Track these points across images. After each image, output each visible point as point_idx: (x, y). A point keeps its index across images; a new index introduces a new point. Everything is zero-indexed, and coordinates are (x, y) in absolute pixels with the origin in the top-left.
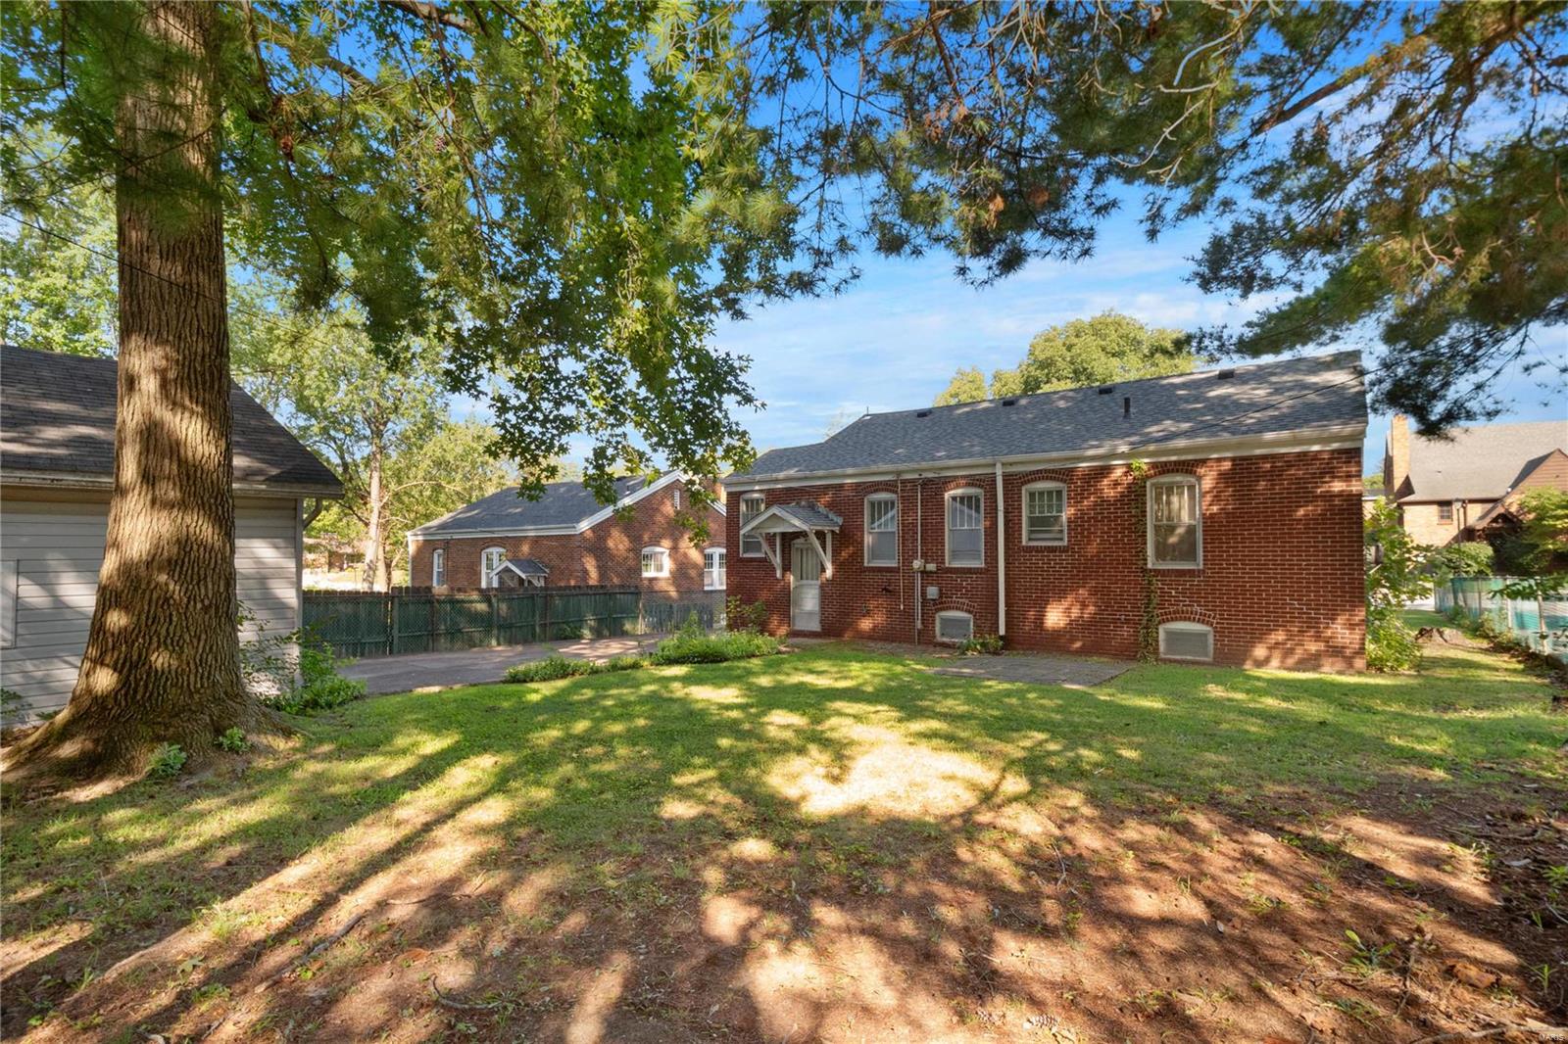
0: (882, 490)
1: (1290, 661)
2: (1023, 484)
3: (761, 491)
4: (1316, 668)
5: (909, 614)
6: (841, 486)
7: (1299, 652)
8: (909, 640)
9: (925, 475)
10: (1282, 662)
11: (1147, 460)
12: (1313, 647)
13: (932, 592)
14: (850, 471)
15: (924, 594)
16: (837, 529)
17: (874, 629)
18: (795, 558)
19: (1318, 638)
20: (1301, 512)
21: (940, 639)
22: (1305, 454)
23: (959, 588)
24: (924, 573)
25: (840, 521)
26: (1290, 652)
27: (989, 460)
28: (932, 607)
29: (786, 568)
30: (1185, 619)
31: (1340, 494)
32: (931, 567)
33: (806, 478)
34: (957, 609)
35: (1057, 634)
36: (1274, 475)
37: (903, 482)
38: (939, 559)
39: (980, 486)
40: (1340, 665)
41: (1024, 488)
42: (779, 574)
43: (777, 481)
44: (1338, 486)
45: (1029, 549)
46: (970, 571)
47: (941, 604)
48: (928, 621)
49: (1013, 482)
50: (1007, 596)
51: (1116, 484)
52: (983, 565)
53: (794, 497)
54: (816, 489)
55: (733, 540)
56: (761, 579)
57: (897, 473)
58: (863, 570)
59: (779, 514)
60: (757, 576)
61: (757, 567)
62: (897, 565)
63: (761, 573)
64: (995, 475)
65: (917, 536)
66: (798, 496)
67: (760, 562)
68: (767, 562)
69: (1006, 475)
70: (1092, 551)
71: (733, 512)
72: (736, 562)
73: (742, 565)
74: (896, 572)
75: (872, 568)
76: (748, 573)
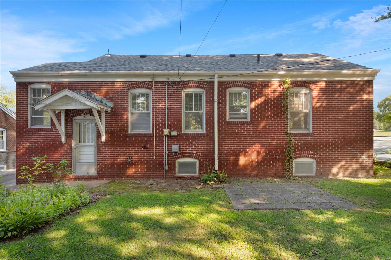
0: (141, 87)
1: (347, 173)
2: (228, 88)
3: (49, 83)
4: (356, 176)
5: (160, 162)
6: (113, 83)
7: (350, 170)
8: (160, 177)
9: (171, 79)
10: (344, 174)
11: (290, 80)
12: (355, 166)
13: (175, 148)
14: (120, 73)
15: (170, 149)
16: (109, 110)
17: (135, 173)
18: (75, 128)
19: (357, 162)
20: (352, 108)
21: (178, 174)
22: (354, 81)
23: (190, 145)
24: (170, 137)
25: (111, 105)
26: (347, 169)
27: (211, 73)
28: (173, 156)
29: (69, 135)
30: (304, 157)
31: (366, 100)
32: (174, 133)
33: (86, 76)
34: (189, 157)
35: (245, 168)
36: (342, 90)
37: (156, 83)
38: (179, 129)
39: (203, 88)
40: (365, 174)
41: (228, 90)
42: (63, 139)
43: (62, 76)
44: (365, 97)
45: (231, 123)
46: (198, 135)
47: (179, 155)
48: (171, 164)
49: (223, 86)
50: (219, 149)
51: (275, 91)
52: (205, 132)
53: (75, 88)
54: (93, 84)
55: (22, 116)
56: (48, 143)
57: (153, 77)
58: (128, 136)
59: (71, 96)
60: (45, 141)
61: (44, 135)
62: (151, 132)
63: (48, 139)
64: (213, 82)
65: (165, 115)
66: (79, 88)
67: (46, 131)
68: (52, 131)
69: (219, 82)
70: (263, 124)
71: (22, 96)
72: (25, 132)
73: (31, 134)
74: (151, 137)
75: (137, 134)
76: (36, 139)
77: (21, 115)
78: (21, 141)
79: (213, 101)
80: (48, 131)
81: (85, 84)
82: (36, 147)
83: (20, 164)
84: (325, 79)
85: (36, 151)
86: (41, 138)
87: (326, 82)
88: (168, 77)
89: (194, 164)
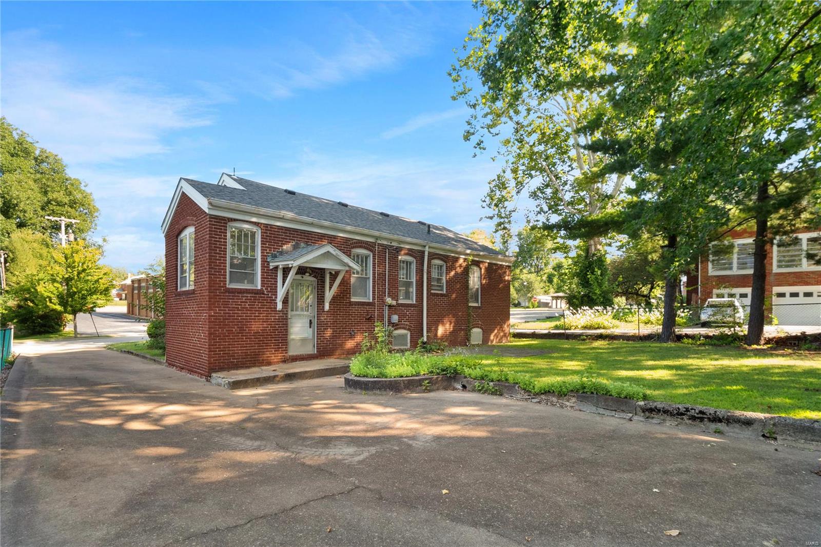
0: (363, 247)
3: (256, 223)
6: (335, 237)
9: (392, 244)
11: (470, 258)
13: (395, 318)
15: (389, 320)
17: (357, 346)
19: (502, 331)
22: (501, 265)
23: (405, 315)
24: (389, 306)
27: (423, 242)
28: (392, 328)
30: (477, 328)
31: (507, 281)
32: (394, 303)
34: (404, 328)
35: (442, 338)
37: (378, 245)
38: (396, 297)
39: (413, 257)
40: (505, 340)
41: (433, 261)
42: (279, 306)
44: (507, 278)
46: (411, 305)
47: (396, 326)
49: (431, 257)
50: (427, 319)
51: (461, 266)
52: (414, 302)
53: (293, 237)
54: (315, 235)
55: (219, 269)
56: (257, 311)
57: (377, 238)
58: (351, 304)
59: (334, 253)
60: (251, 308)
61: (251, 299)
62: (371, 301)
63: (257, 305)
64: (423, 252)
65: (385, 282)
66: (298, 238)
67: (255, 294)
68: (264, 294)
69: (429, 253)
70: (454, 296)
71: (219, 238)
72: (224, 293)
73: (233, 296)
74: (372, 306)
75: (357, 302)
76: (240, 305)
77: (218, 266)
78: (216, 307)
79: (422, 270)
80: (257, 294)
81: (305, 233)
82: (240, 316)
83: (214, 342)
84: (488, 261)
85: (240, 322)
86: (247, 302)
87: (489, 263)
88: (391, 240)
89: (406, 335)
